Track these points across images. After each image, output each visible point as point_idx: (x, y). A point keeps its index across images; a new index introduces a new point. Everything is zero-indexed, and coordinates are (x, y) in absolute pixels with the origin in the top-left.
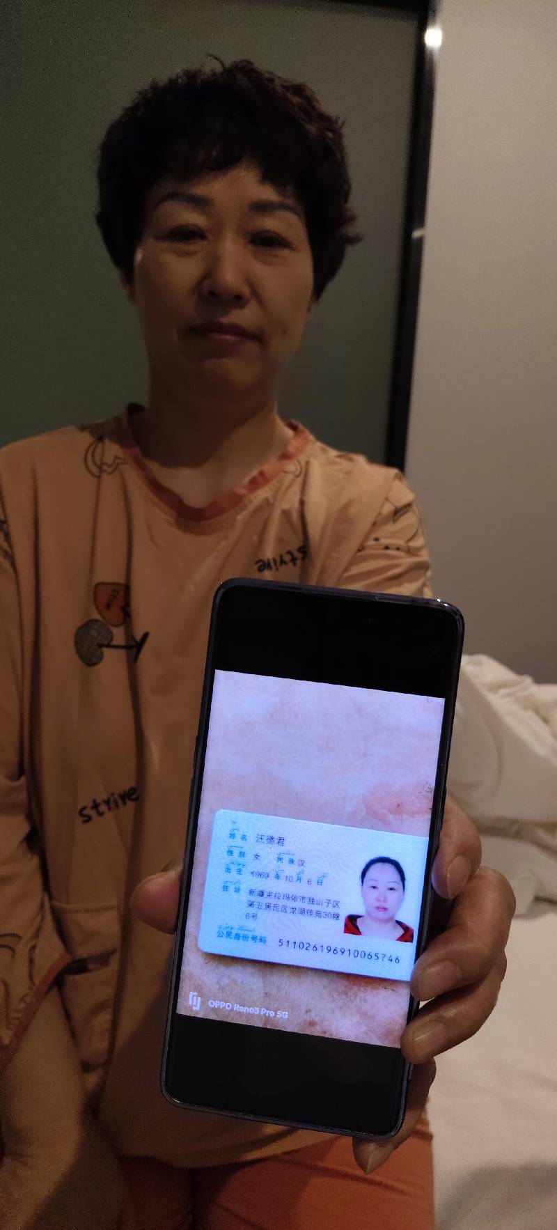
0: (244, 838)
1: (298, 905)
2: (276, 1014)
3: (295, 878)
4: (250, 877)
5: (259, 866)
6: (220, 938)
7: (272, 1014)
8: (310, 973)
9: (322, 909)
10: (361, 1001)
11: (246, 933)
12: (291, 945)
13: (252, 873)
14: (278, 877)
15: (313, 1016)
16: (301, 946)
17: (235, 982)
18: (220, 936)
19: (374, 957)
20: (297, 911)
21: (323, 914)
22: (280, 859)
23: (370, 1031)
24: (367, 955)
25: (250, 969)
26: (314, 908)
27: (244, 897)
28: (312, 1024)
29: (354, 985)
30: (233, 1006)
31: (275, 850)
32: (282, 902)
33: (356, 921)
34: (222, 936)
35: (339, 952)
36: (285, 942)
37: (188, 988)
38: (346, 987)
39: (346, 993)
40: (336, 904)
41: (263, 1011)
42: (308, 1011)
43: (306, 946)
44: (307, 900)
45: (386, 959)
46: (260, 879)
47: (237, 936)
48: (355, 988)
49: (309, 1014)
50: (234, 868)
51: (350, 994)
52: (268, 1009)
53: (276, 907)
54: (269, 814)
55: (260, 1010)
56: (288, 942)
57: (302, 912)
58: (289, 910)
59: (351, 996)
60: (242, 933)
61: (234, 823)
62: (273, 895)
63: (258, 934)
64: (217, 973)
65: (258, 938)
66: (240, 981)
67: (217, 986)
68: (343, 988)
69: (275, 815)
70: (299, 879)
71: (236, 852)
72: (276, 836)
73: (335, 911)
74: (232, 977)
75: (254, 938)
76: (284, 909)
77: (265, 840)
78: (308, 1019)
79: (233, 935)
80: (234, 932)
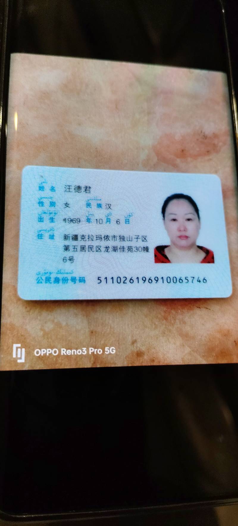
0: (53, 189)
1: (111, 243)
2: (104, 351)
3: (105, 220)
4: (63, 223)
5: (70, 213)
6: (40, 284)
7: (100, 351)
8: (130, 305)
9: (133, 244)
10: (180, 324)
11: (65, 275)
12: (110, 281)
13: (65, 220)
14: (88, 220)
15: (140, 346)
16: (119, 280)
17: (59, 325)
18: (39, 282)
19: (185, 281)
20: (110, 249)
21: (134, 249)
22: (88, 205)
23: (193, 351)
24: (178, 280)
25: (73, 310)
26: (126, 244)
27: (60, 243)
28: (139, 354)
29: (171, 309)
30: (60, 352)
31: (82, 197)
32: (95, 243)
33: (164, 251)
34: (41, 283)
35: (154, 281)
36: (103, 279)
37: (10, 341)
38: (165, 312)
39: (166, 319)
40: (145, 239)
41: (91, 350)
42: (134, 342)
43: (123, 280)
44: (118, 238)
45: (195, 281)
46: (72, 224)
47: (57, 280)
48: (173, 312)
49: (135, 345)
50: (46, 217)
51: (169, 319)
52: (95, 348)
53: (91, 248)
54: (73, 166)
55: (88, 350)
56: (106, 278)
57: (115, 249)
58: (103, 249)
59: (171, 321)
60: (60, 276)
61: (42, 177)
62: (87, 237)
63: (77, 275)
64: (40, 320)
65: (78, 278)
66: (64, 324)
67: (42, 333)
68: (163, 314)
69: (79, 167)
70: (108, 220)
71: (47, 202)
72: (83, 185)
73: (145, 244)
74: (56, 321)
75: (74, 280)
76: (99, 249)
77: (72, 189)
78: (135, 351)
79: (52, 280)
80: (53, 276)
